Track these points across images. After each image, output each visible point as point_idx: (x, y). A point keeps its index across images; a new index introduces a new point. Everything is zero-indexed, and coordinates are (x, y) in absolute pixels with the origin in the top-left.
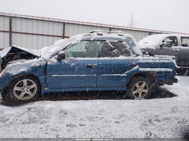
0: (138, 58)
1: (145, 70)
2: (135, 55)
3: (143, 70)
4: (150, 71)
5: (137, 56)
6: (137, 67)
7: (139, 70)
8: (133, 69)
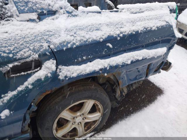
0: (47, 24)
1: (84, 73)
2: (34, 16)
3: (75, 75)
4: (101, 70)
5: (41, 16)
6: (50, 65)
7: (61, 77)
8: (31, 80)
